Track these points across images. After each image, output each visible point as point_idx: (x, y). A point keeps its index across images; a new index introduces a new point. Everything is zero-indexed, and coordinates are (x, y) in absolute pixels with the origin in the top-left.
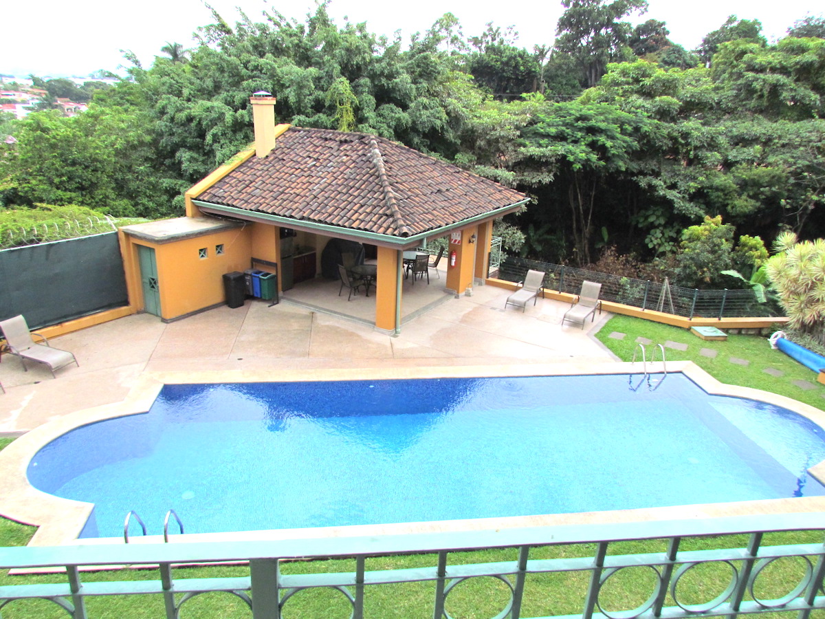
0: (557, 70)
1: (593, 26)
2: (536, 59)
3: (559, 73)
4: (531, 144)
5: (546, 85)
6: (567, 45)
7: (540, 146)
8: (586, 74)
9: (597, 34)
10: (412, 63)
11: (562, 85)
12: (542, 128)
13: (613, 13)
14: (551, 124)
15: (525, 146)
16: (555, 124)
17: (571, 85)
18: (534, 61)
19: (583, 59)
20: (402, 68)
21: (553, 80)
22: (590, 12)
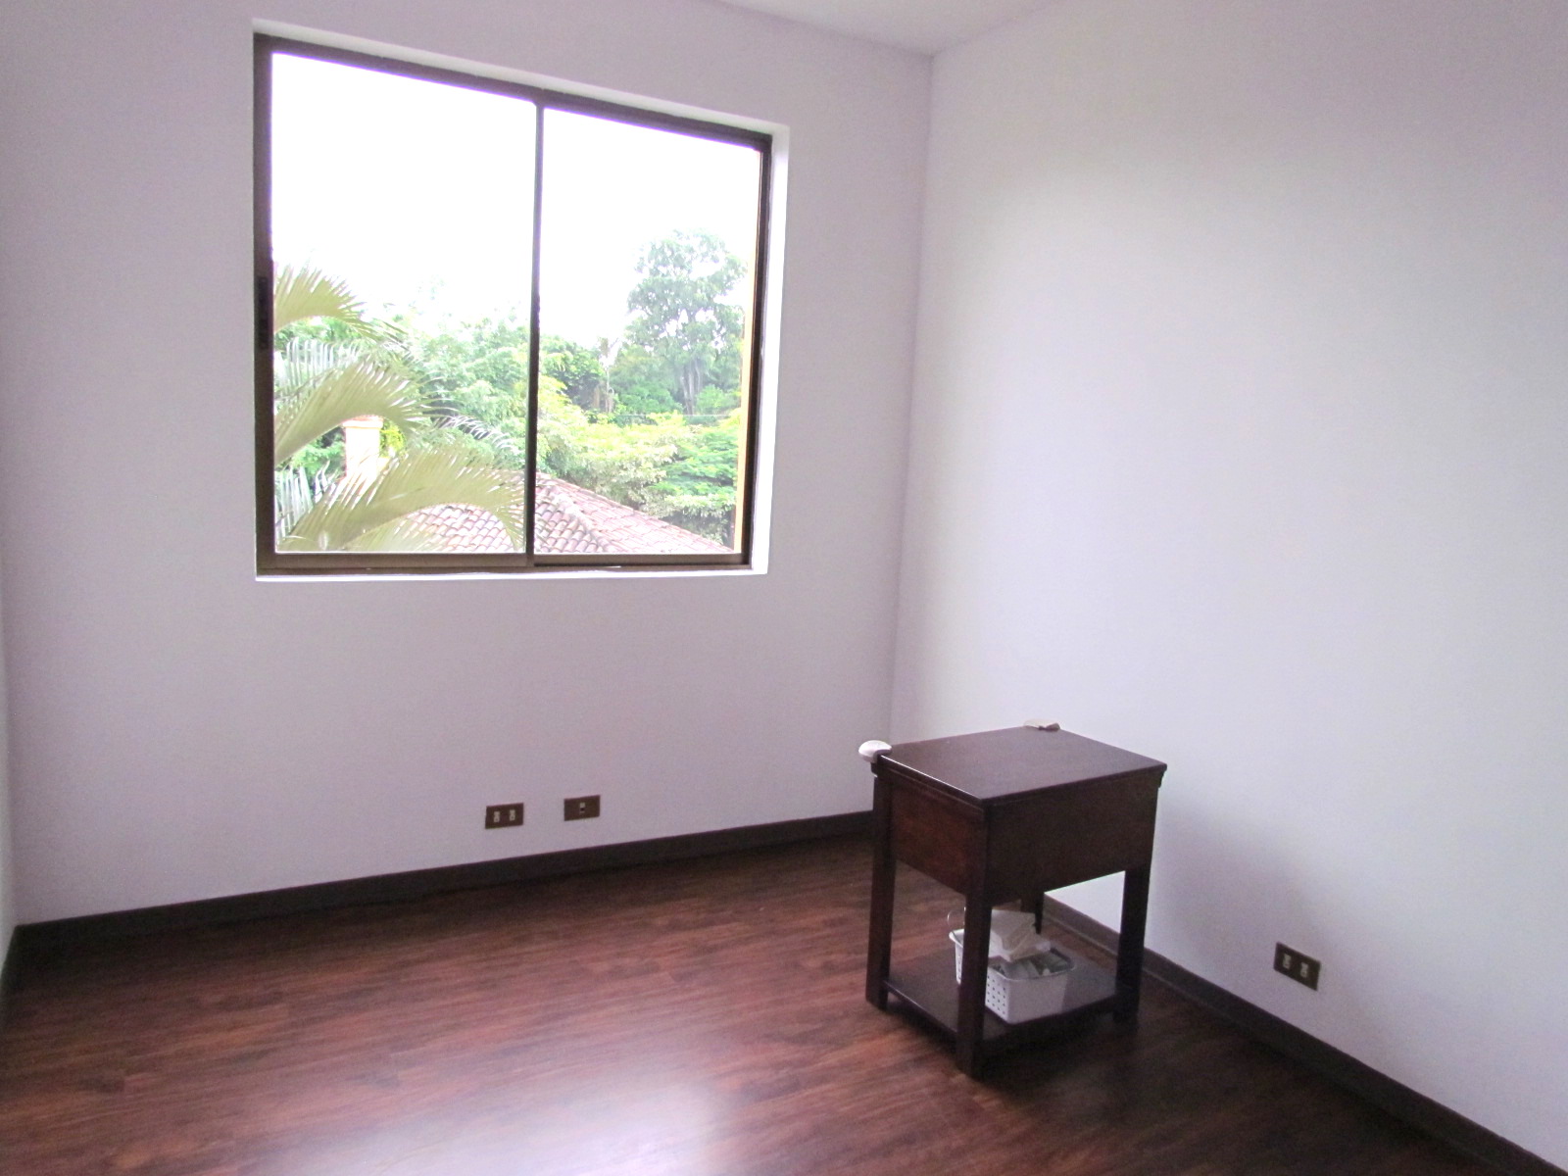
0: (632, 374)
1: (685, 306)
2: (596, 355)
3: (636, 378)
4: (682, 491)
5: (616, 397)
6: (643, 335)
7: (696, 492)
8: (679, 382)
9: (691, 317)
10: (484, 364)
11: (642, 398)
12: (694, 467)
13: (715, 288)
14: (705, 461)
15: (672, 493)
16: (712, 460)
17: (657, 398)
18: (592, 358)
19: (673, 357)
20: (468, 370)
21: (626, 389)
22: (680, 284)
